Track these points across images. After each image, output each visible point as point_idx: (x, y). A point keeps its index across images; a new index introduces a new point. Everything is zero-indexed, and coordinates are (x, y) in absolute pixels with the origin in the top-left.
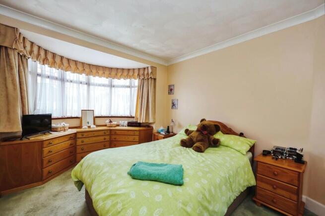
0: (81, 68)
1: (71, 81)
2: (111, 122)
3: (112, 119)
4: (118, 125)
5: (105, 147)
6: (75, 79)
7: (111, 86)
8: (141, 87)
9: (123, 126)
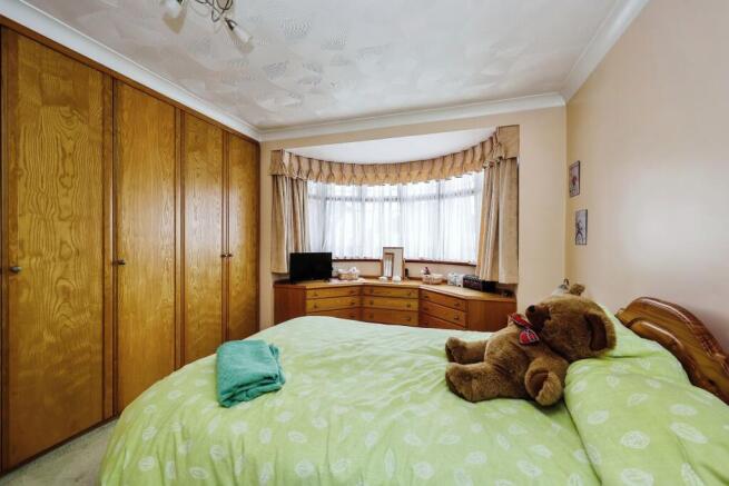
0: (382, 175)
1: (372, 200)
2: (428, 273)
3: (430, 267)
4: (445, 282)
5: (407, 322)
6: (377, 196)
7: (440, 196)
8: (490, 189)
9: (454, 284)
